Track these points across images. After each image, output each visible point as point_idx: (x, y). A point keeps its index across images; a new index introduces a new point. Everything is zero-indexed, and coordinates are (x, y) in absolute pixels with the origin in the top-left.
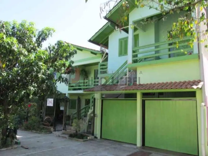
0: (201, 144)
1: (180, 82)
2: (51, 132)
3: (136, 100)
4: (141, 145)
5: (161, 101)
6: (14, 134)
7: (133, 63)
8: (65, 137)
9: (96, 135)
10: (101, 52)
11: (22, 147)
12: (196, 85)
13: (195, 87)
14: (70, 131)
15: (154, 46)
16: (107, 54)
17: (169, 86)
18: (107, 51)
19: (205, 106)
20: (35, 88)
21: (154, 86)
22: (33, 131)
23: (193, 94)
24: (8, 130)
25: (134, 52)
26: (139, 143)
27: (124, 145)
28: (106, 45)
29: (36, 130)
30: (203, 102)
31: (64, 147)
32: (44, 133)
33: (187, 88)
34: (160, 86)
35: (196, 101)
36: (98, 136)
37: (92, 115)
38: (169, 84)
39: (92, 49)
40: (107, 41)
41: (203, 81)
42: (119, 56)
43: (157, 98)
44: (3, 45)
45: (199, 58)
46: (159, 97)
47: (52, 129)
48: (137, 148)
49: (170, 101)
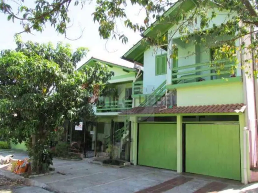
0: (243, 168)
1: (223, 105)
2: (81, 159)
3: (176, 123)
4: (182, 171)
5: (203, 125)
6: (50, 160)
7: (172, 84)
8: (99, 164)
9: (132, 162)
10: (135, 70)
11: (58, 173)
12: (239, 109)
13: (237, 111)
14: (103, 157)
15: (194, 67)
16: (142, 72)
17: (211, 110)
18: (142, 68)
19: (248, 130)
20: (75, 113)
21: (195, 109)
22: (60, 157)
23: (235, 118)
24: (44, 156)
25: (173, 72)
26: (179, 169)
27: (164, 171)
28: (141, 62)
29: (63, 157)
30: (245, 126)
31: (101, 173)
32: (74, 160)
33: (229, 112)
34: (201, 109)
35: (238, 125)
36: (135, 162)
37: (128, 140)
38: (210, 107)
39: (124, 67)
40: (142, 57)
41: (246, 105)
42: (156, 75)
43: (198, 121)
44: (47, 71)
45: (242, 81)
46: (200, 121)
47: (82, 155)
48: (177, 174)
49: (212, 125)
